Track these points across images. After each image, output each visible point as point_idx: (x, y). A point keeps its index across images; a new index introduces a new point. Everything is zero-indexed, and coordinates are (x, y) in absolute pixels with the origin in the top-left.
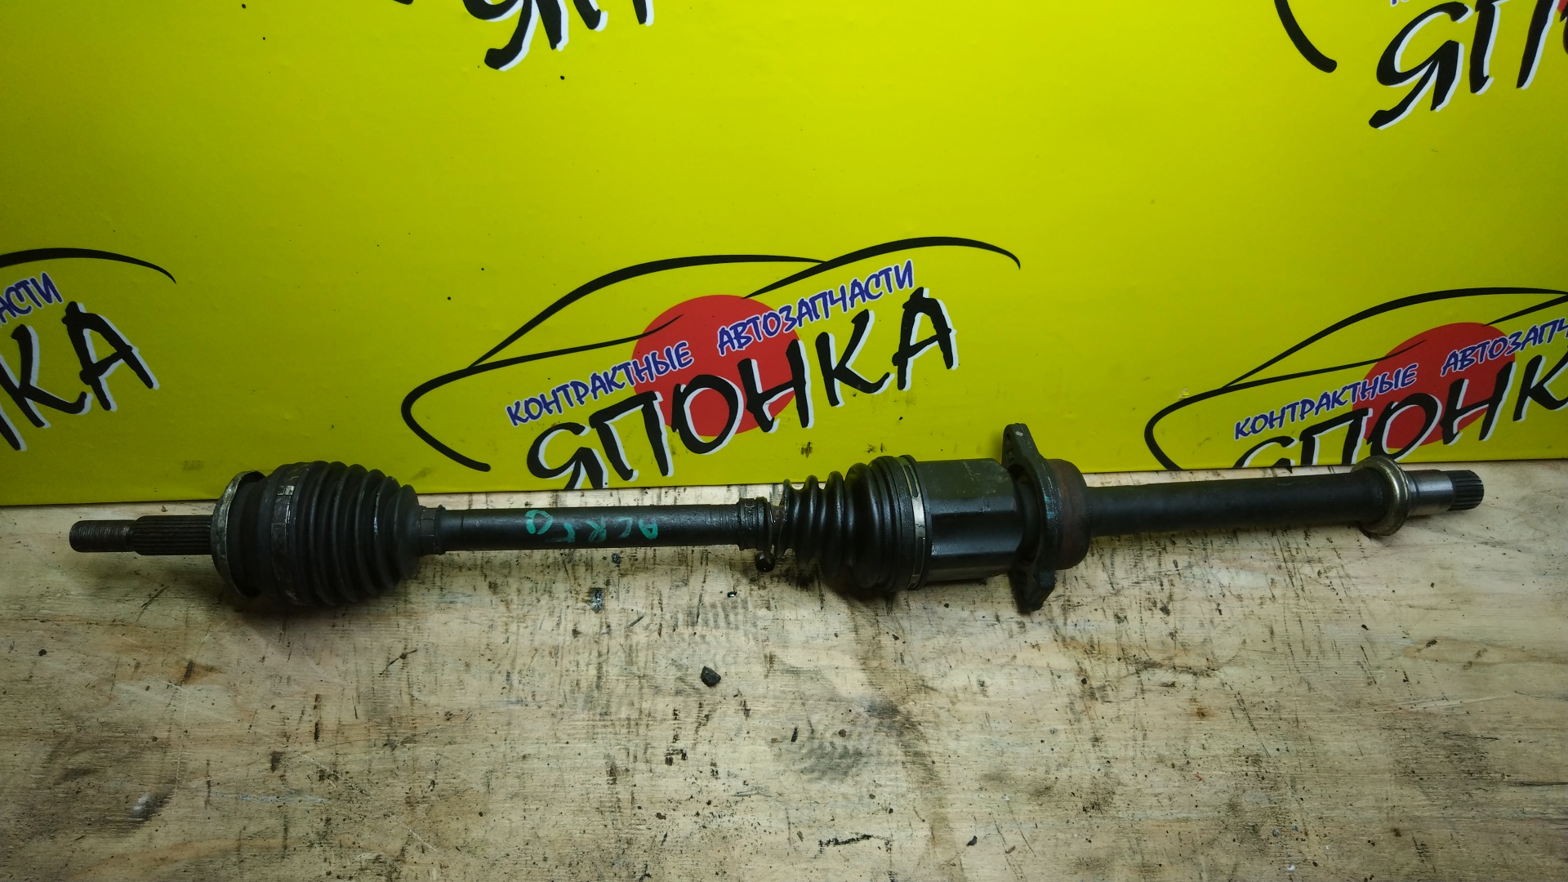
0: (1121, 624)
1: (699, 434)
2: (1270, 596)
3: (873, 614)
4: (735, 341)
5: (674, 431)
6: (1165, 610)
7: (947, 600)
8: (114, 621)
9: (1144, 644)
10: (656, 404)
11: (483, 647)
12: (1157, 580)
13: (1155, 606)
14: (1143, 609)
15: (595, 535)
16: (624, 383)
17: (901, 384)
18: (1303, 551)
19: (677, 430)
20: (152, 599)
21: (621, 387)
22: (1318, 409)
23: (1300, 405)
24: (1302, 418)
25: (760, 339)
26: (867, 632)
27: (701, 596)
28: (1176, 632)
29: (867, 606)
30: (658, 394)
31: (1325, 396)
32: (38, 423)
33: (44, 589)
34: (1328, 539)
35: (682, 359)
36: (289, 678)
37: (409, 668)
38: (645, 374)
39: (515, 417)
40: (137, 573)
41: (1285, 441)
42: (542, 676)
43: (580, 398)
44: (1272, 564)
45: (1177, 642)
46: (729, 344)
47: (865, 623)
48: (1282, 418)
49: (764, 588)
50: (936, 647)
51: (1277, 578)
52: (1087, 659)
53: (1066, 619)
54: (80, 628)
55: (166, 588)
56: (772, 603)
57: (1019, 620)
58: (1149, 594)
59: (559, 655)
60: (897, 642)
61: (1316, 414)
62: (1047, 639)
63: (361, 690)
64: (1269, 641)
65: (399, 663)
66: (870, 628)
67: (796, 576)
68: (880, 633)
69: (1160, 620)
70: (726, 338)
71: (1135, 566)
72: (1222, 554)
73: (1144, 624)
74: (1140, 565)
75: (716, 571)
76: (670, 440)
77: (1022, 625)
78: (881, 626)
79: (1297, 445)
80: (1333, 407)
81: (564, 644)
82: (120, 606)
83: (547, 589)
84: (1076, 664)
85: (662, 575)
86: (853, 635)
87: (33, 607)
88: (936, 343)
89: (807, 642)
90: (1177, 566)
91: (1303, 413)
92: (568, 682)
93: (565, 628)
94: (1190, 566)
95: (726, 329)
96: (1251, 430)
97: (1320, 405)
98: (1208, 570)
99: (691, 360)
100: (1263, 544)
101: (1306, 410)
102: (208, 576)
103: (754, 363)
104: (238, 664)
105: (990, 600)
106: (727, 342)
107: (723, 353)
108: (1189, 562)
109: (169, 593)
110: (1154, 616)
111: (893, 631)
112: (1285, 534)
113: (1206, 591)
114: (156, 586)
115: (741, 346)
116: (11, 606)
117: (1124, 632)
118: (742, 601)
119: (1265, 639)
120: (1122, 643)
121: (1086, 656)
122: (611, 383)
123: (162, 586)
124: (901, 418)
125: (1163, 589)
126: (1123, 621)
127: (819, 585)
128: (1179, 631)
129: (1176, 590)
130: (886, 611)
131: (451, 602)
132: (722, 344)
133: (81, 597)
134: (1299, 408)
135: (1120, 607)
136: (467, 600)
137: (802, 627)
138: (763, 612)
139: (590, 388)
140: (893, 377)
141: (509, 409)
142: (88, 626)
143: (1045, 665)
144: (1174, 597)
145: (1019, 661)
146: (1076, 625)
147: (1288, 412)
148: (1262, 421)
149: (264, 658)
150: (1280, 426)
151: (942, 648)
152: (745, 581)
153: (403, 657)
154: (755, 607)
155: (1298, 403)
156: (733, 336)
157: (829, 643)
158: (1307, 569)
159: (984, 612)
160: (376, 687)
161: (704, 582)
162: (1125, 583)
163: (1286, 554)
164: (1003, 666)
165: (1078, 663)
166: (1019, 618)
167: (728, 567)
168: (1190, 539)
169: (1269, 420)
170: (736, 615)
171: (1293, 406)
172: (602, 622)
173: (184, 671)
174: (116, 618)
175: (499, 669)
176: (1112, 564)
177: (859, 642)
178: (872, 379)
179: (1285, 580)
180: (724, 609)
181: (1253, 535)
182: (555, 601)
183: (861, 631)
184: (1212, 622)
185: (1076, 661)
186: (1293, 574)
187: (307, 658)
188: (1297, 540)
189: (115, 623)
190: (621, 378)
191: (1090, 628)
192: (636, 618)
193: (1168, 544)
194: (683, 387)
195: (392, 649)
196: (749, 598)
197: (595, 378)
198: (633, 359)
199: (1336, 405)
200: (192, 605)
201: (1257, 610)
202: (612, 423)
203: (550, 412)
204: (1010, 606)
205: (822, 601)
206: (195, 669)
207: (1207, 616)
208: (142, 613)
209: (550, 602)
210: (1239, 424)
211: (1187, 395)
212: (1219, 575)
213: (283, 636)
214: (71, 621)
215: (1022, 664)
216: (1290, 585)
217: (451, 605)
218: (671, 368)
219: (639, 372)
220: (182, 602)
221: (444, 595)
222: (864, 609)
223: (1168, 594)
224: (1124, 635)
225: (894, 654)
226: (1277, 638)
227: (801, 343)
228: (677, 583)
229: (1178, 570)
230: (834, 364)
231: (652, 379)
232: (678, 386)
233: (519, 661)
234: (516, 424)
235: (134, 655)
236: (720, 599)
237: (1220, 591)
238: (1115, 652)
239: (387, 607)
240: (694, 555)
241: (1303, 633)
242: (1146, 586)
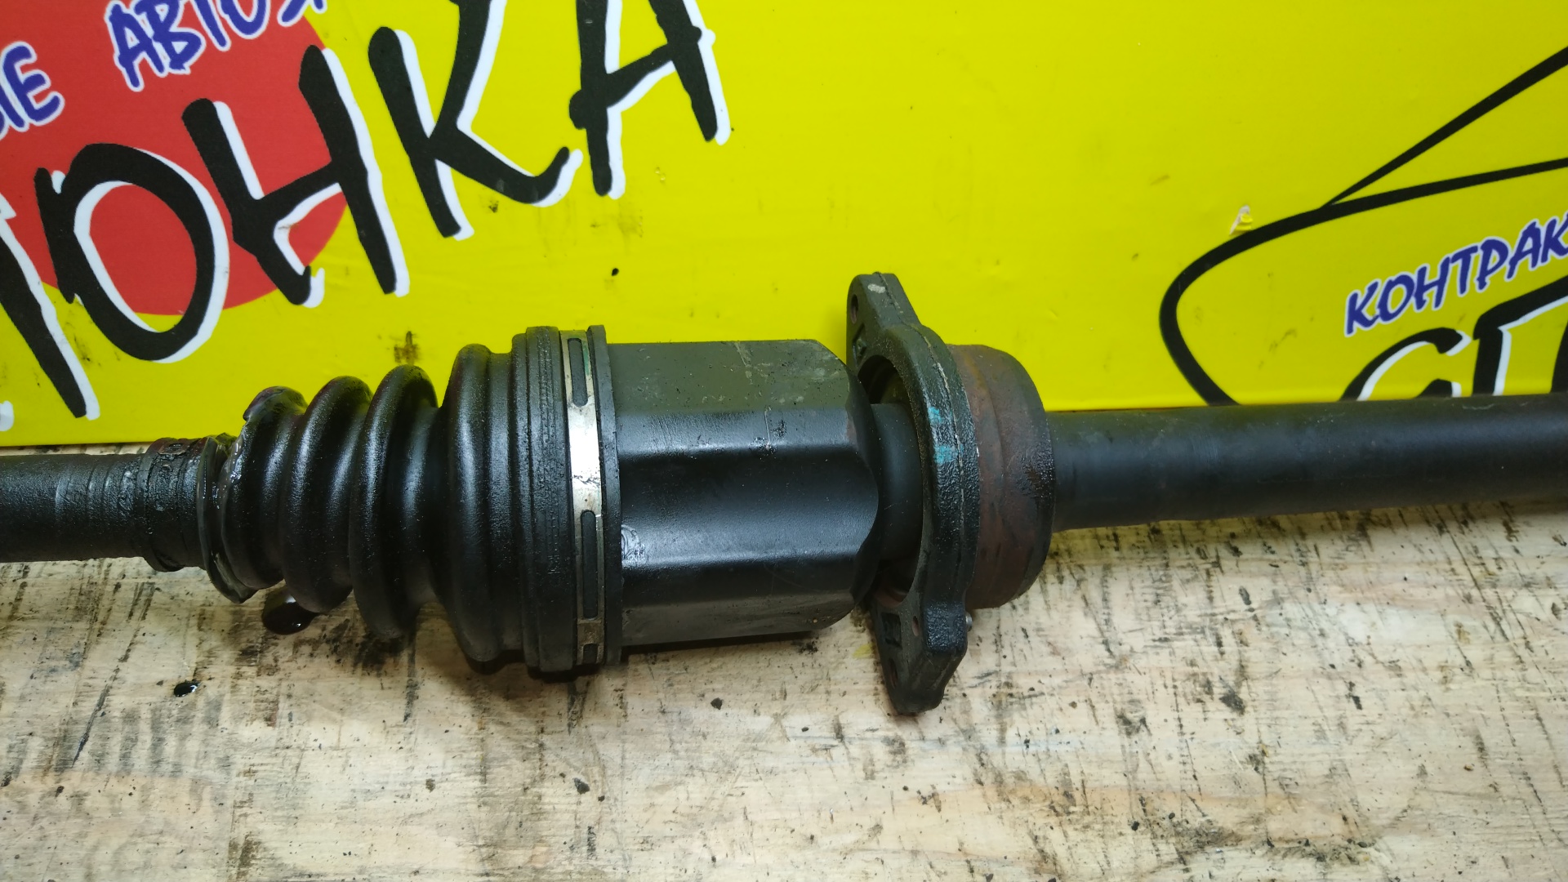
0: (1135, 738)
1: (135, 309)
2: (1461, 661)
3: (533, 729)
4: (159, 47)
5: (70, 300)
6: (1233, 701)
7: (718, 689)
9: (1191, 786)
12: (1208, 632)
13: (1210, 692)
14: (1181, 700)
17: (602, 180)
18: (1510, 563)
19: (77, 298)
22: (1513, 263)
23: (1480, 253)
24: (1482, 284)
25: (222, 42)
26: (512, 773)
27: (106, 692)
28: (1264, 753)
29: (521, 710)
31: (1532, 231)
34: (1555, 539)
35: (31, 95)
41: (1444, 339)
44: (1451, 592)
45: (1269, 778)
46: (144, 55)
47: (509, 753)
48: (1441, 283)
49: (272, 670)
50: (681, 809)
51: (1468, 623)
52: (1056, 828)
53: (1003, 730)
56: (284, 708)
57: (891, 734)
58: (1192, 664)
60: (586, 797)
61: (1510, 275)
62: (958, 780)
64: (1478, 768)
66: (517, 764)
67: (359, 640)
68: (542, 777)
69: (1223, 726)
70: (132, 40)
71: (1157, 602)
72: (1343, 574)
73: (1187, 737)
74: (1166, 600)
75: (162, 630)
76: (66, 325)
77: (898, 748)
78: (549, 757)
79: (1467, 348)
80: (1544, 259)
84: (1030, 842)
85: (23, 643)
86: (474, 783)
88: (669, 69)
89: (352, 803)
90: (1248, 601)
91: (1484, 272)
94: (1277, 601)
95: (125, 10)
96: (1378, 312)
97: (1520, 255)
98: (1317, 607)
99: (55, 101)
100: (1426, 549)
101: (1490, 266)
103: (224, 112)
105: (822, 689)
106: (136, 51)
107: (135, 82)
108: (1274, 592)
110: (1209, 715)
111: (577, 769)
112: (1466, 530)
113: (1320, 655)
115: (177, 62)
117: (1141, 756)
118: (209, 703)
119: (1469, 765)
120: (1140, 784)
121: (1053, 820)
124: (615, 272)
125: (1222, 653)
126: (1138, 730)
127: (412, 660)
128: (1270, 752)
129: (1251, 654)
130: (565, 721)
132: (128, 56)
134: (1476, 259)
135: (1127, 698)
137: (346, 765)
138: (255, 731)
140: (579, 158)
143: (954, 848)
144: (1251, 670)
145: (887, 840)
146: (1027, 742)
147: (1455, 268)
148: (1401, 289)
150: (1438, 303)
151: (695, 810)
152: (227, 655)
154: (237, 719)
155: (1474, 249)
156: (149, 31)
157: (408, 806)
158: (1526, 602)
159: (809, 717)
161: (125, 659)
162: (1138, 642)
163: (1476, 571)
164: (846, 853)
165: (1036, 839)
166: (892, 730)
167: (194, 621)
168: (1271, 543)
169: (1416, 289)
170: (183, 738)
171: (1465, 256)
176: (1105, 600)
177: (485, 800)
178: (531, 167)
179: (1486, 627)
180: (156, 725)
181: (1401, 531)
183: (497, 772)
184: (1342, 726)
185: (1030, 833)
186: (1501, 614)
188: (1490, 540)
191: (1063, 749)
193: (1224, 553)
194: (58, 179)
196: (227, 697)
199: (1551, 253)
201: (1436, 692)
204: (869, 700)
205: (411, 698)
207: (1331, 713)
210: (1354, 298)
211: (1253, 222)
212: (1344, 619)
215: (896, 846)
216: (1499, 637)
222: (513, 718)
223: (1235, 664)
224: (1143, 765)
225: (571, 832)
226: (1495, 762)
227: (329, 55)
228: (53, 664)
229: (1252, 610)
230: (429, 123)
232: (43, 178)
236: (147, 701)
237: (1350, 655)
238: (1123, 811)
240: (119, 595)
241: (1552, 747)
242: (1185, 646)
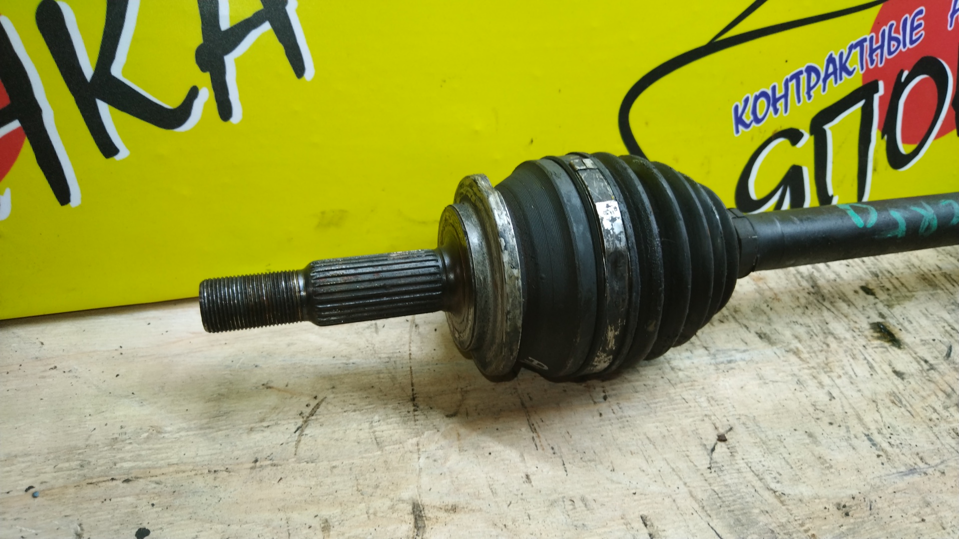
8: (256, 461)
10: (876, 97)
11: (811, 409)
15: (927, 224)
16: (854, 69)
20: (307, 418)
21: (850, 73)
30: (881, 84)
32: (108, 149)
33: (117, 430)
36: (583, 499)
37: (740, 453)
38: (877, 55)
39: (739, 121)
40: (267, 387)
42: (909, 432)
43: (810, 89)
54: (199, 483)
55: (322, 400)
59: (904, 402)
63: (700, 496)
65: (721, 448)
81: (897, 388)
82: (257, 436)
83: (826, 331)
87: (101, 462)
92: (945, 434)
93: (883, 370)
102: (382, 376)
104: (494, 493)
109: (330, 407)
114: (306, 400)
116: (60, 466)
122: (844, 68)
123: (315, 398)
131: (730, 362)
133: (183, 433)
136: (746, 356)
139: (822, 75)
141: (736, 108)
142: (212, 476)
149: (527, 477)
153: (722, 439)
160: (716, 489)
172: (915, 359)
173: (411, 519)
174: (259, 456)
175: (852, 432)
182: (845, 343)
187: (592, 464)
189: (258, 464)
190: (853, 63)
192: (946, 349)
195: (700, 431)
197: (831, 60)
198: (872, 32)
200: (376, 418)
202: (830, 128)
203: (776, 111)
206: (428, 513)
208: (299, 441)
209: (841, 345)
213: (537, 440)
214: (177, 472)
217: (732, 365)
218: (901, 46)
219: (872, 51)
220: (357, 415)
221: (714, 355)
231: (881, 63)
233: (868, 419)
234: (737, 131)
235: (313, 510)
239: (655, 380)
